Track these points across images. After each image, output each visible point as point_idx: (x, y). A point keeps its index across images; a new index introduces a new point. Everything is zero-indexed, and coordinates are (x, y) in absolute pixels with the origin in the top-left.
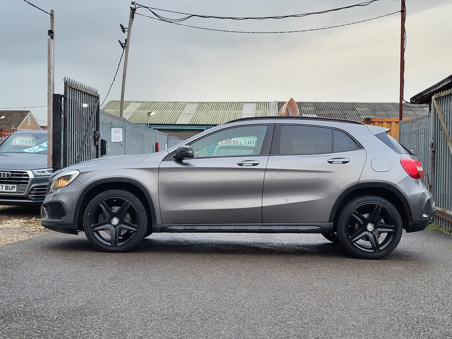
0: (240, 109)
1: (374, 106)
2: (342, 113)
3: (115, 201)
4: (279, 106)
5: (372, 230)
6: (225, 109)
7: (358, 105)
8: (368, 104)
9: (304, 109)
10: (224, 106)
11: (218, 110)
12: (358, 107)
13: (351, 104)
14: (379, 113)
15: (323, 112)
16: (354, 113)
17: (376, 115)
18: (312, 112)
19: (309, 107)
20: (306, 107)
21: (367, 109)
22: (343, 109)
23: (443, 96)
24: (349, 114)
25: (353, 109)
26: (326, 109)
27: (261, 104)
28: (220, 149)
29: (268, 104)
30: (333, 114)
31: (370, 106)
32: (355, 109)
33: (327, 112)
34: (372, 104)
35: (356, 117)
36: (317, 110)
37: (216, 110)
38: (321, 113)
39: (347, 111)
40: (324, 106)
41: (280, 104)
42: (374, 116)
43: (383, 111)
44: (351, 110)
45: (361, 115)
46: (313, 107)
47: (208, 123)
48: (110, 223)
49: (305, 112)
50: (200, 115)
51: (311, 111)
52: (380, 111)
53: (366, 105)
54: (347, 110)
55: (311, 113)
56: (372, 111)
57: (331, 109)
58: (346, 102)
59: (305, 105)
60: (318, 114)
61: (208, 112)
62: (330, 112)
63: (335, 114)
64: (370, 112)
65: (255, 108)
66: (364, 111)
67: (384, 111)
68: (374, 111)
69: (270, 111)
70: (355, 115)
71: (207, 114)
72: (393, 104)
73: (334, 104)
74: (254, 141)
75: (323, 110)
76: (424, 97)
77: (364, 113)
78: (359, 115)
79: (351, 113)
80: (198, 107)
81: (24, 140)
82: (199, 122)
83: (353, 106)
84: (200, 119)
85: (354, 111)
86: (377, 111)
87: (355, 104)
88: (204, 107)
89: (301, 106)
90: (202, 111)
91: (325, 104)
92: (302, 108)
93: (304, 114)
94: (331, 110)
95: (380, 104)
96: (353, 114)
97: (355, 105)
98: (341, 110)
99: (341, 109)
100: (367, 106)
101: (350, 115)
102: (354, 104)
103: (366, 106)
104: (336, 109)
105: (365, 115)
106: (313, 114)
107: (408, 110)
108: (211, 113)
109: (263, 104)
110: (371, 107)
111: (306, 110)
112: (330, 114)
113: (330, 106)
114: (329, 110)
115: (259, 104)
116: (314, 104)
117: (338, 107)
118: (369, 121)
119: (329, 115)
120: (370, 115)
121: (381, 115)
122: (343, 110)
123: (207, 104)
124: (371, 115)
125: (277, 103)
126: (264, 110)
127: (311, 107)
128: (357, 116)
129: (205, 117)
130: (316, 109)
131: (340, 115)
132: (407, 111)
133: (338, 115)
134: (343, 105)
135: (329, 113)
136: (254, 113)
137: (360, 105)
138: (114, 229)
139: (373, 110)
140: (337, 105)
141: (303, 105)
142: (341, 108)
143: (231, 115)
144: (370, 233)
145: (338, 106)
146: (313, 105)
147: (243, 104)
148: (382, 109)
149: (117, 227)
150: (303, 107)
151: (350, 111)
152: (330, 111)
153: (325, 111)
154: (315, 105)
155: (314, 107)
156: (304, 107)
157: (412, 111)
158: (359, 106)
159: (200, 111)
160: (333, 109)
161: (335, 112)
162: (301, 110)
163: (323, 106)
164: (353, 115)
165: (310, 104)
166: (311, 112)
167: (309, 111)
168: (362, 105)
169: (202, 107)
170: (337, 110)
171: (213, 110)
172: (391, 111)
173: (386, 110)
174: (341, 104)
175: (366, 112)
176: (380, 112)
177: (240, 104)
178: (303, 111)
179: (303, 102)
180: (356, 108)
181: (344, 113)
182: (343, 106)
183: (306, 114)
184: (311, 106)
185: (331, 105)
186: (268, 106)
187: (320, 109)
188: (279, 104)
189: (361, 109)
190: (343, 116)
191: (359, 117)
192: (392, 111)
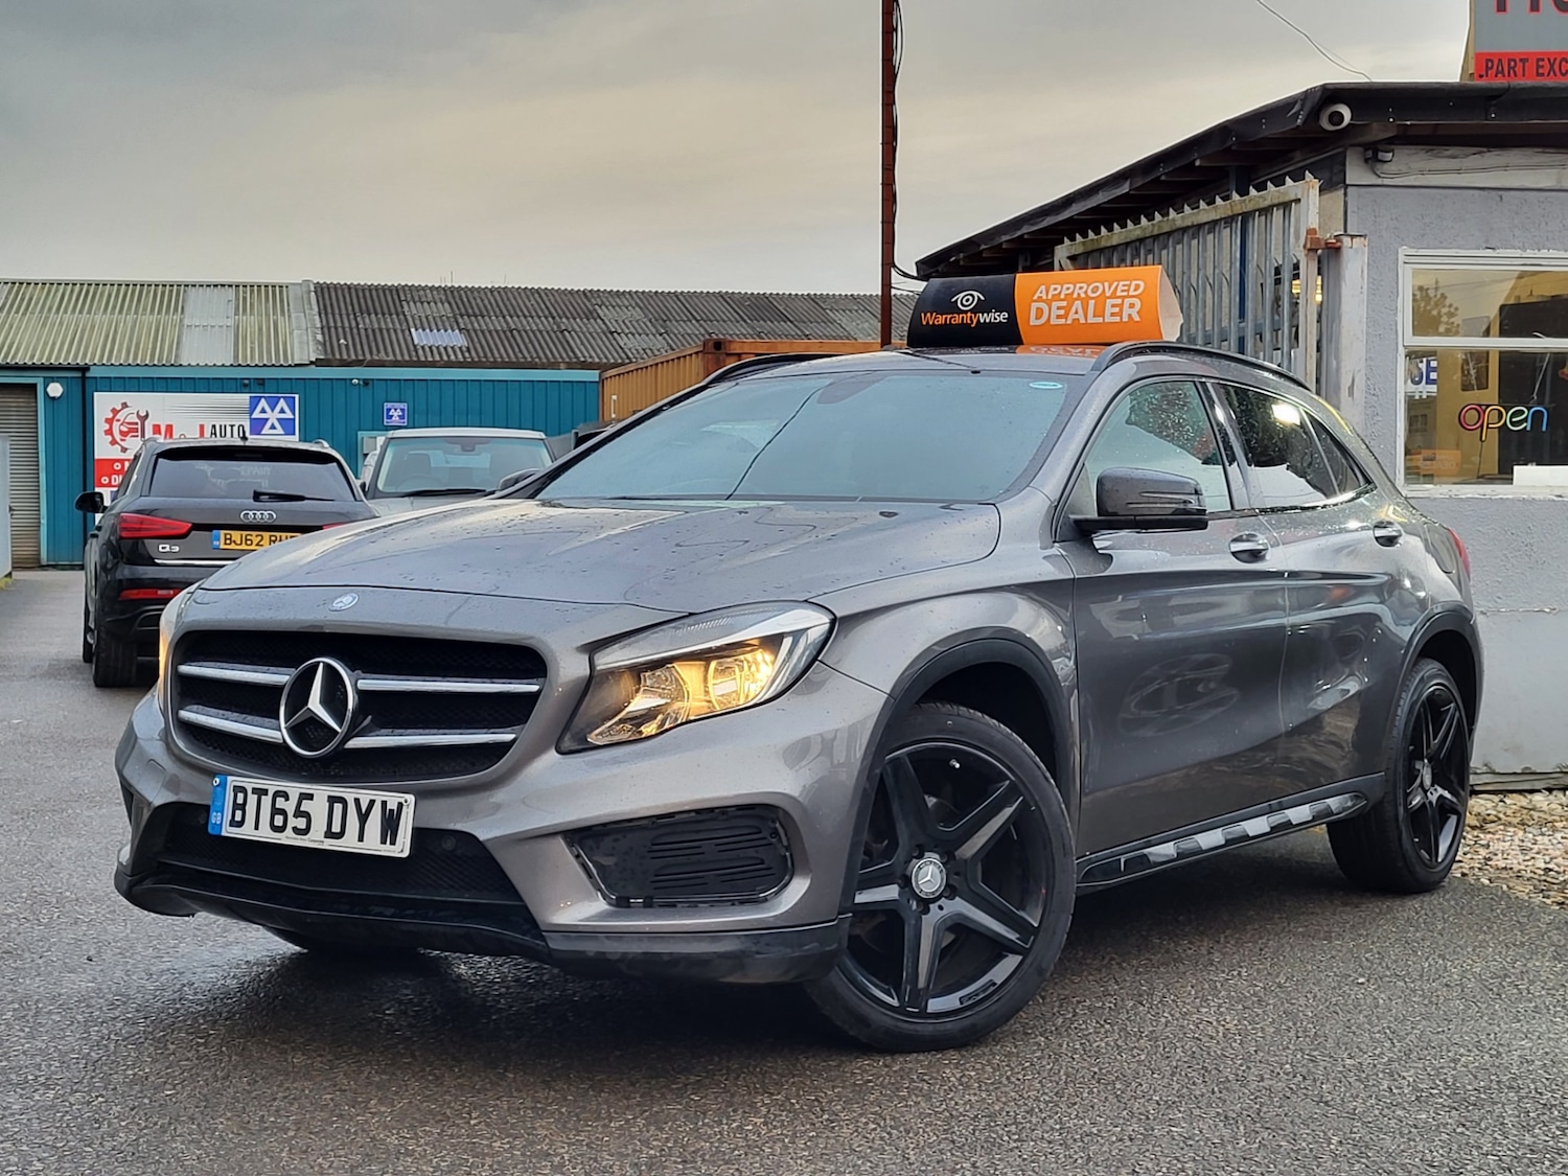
0: (175, 309)
1: (660, 304)
2: (552, 329)
4: (323, 310)
6: (114, 308)
7: (604, 300)
8: (638, 296)
9: (414, 312)
10: (110, 296)
11: (90, 313)
12: (607, 307)
13: (579, 295)
14: (681, 330)
15: (485, 322)
16: (595, 326)
17: (672, 335)
18: (443, 322)
19: (432, 304)
20: (422, 303)
21: (637, 314)
22: (555, 315)
24: (578, 330)
25: (591, 315)
26: (495, 312)
27: (252, 292)
30: (519, 332)
31: (647, 303)
32: (595, 315)
33: (499, 322)
34: (651, 297)
35: (603, 342)
36: (462, 316)
38: (476, 325)
39: (568, 318)
40: (486, 302)
41: (325, 290)
42: (664, 338)
43: (694, 322)
44: (583, 316)
45: (619, 334)
46: (446, 305)
47: (53, 361)
49: (418, 322)
50: (18, 328)
51: (440, 317)
52: (684, 321)
53: (632, 298)
54: (569, 315)
55: (441, 327)
56: (656, 320)
57: (512, 312)
58: (563, 288)
59: (417, 298)
60: (468, 331)
62: (507, 323)
63: (526, 332)
64: (649, 324)
65: (233, 307)
66: (626, 321)
67: (698, 321)
68: (661, 322)
69: (289, 316)
70: (598, 334)
71: (45, 325)
72: (722, 296)
73: (519, 293)
75: (483, 317)
77: (628, 328)
78: (612, 333)
79: (585, 329)
80: (7, 298)
82: (14, 358)
83: (588, 304)
84: (20, 344)
85: (592, 320)
86: (670, 321)
87: (595, 295)
88: (31, 299)
89: (400, 301)
90: (24, 315)
91: (489, 294)
92: (406, 309)
93: (417, 330)
94: (511, 317)
95: (680, 297)
96: (592, 330)
97: (593, 300)
98: (546, 318)
99: (547, 313)
100: (636, 303)
101: (581, 335)
102: (589, 294)
103: (634, 305)
104: (529, 312)
105: (633, 335)
106: (450, 331)
107: (776, 320)
108: (62, 324)
109: (259, 292)
110: (650, 307)
111: (423, 315)
112: (511, 331)
113: (508, 303)
114: (504, 317)
115: (245, 293)
116: (448, 292)
117: (536, 305)
119: (504, 332)
120: (651, 336)
121: (689, 335)
122: (553, 318)
123: (43, 288)
124: (654, 335)
125: (313, 290)
126: (268, 315)
127: (440, 305)
128: (604, 338)
129: (39, 339)
130: (457, 312)
131: (544, 333)
132: (772, 322)
133: (537, 333)
134: (551, 297)
135: (504, 325)
136: (231, 322)
137: (611, 299)
139: (656, 315)
140: (532, 298)
141: (409, 296)
142: (547, 308)
143: (140, 329)
145: (533, 302)
146: (444, 298)
147: (184, 291)
148: (688, 314)
150: (408, 303)
151: (578, 320)
152: (508, 318)
153: (490, 317)
154: (454, 298)
155: (450, 303)
156: (415, 303)
157: (789, 323)
158: (608, 304)
159: (16, 312)
160: (520, 314)
161: (528, 323)
162: (405, 316)
163: (482, 301)
164: (590, 334)
165: (435, 292)
166: (440, 323)
167: (434, 318)
168: (618, 300)
170: (532, 317)
172: (721, 322)
173: (702, 319)
174: (546, 294)
175: (634, 323)
176: (681, 323)
177: (172, 291)
178: (412, 317)
179: (409, 284)
180: (599, 311)
181: (559, 327)
182: (553, 301)
183: (424, 330)
184: (438, 300)
185: (508, 299)
187: (470, 311)
188: (320, 294)
189: (618, 313)
190: (557, 337)
191: (614, 342)
192: (725, 321)
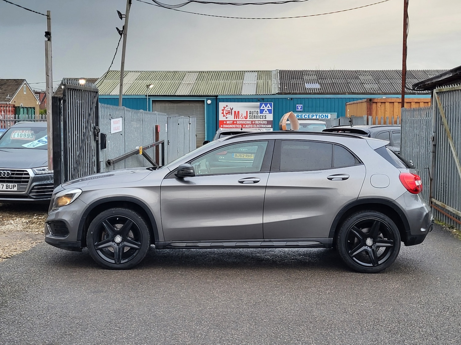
0: (241, 79)
1: (378, 74)
2: (345, 82)
3: (117, 219)
4: (281, 75)
5: (371, 245)
6: (225, 78)
7: (361, 73)
8: (371, 72)
9: (306, 78)
10: (224, 75)
11: (219, 80)
12: (362, 76)
13: (354, 72)
14: (383, 82)
15: (326, 80)
16: (358, 81)
17: (380, 84)
18: (314, 81)
19: (312, 75)
20: (309, 75)
21: (370, 77)
22: (346, 78)
23: (444, 91)
24: (353, 82)
25: (357, 78)
26: (329, 78)
27: (262, 73)
28: (221, 135)
29: (270, 73)
30: (335, 84)
31: (374, 74)
32: (358, 78)
33: (330, 81)
34: (375, 72)
35: (360, 87)
36: (320, 79)
37: (216, 80)
38: (323, 82)
39: (350, 79)
40: (327, 75)
41: (282, 72)
42: (378, 85)
43: (387, 79)
44: (354, 78)
45: (364, 84)
46: (316, 76)
47: (209, 94)
48: (113, 241)
49: (307, 81)
50: (200, 85)
51: (314, 79)
52: (384, 79)
53: (370, 72)
54: (350, 78)
55: (313, 82)
56: (376, 79)
57: (334, 77)
58: (349, 70)
59: (307, 74)
60: (321, 83)
61: (208, 82)
62: (332, 81)
63: (337, 83)
64: (374, 80)
65: (256, 77)
66: (367, 80)
67: (388, 79)
68: (377, 80)
69: (272, 80)
70: (358, 84)
71: (207, 84)
72: (396, 71)
73: (337, 72)
74: (255, 111)
75: (326, 79)
76: (426, 85)
77: (367, 82)
78: (362, 83)
79: (355, 82)
80: (198, 76)
81: (23, 134)
82: (199, 93)
83: (356, 74)
84: (201, 89)
85: (357, 80)
86: (380, 79)
87: (359, 72)
88: (204, 76)
89: (303, 75)
90: (202, 81)
91: (328, 72)
92: (304, 77)
93: (306, 83)
94: (334, 79)
95: (384, 72)
96: (357, 83)
97: (358, 73)
98: (344, 79)
99: (344, 77)
100: (371, 74)
101: (353, 84)
102: (357, 72)
103: (370, 74)
104: (339, 77)
105: (369, 84)
106: (316, 84)
107: (412, 78)
108: (211, 83)
109: (264, 73)
110: (374, 75)
111: (309, 79)
112: (333, 83)
113: (333, 75)
114: (332, 79)
115: (260, 73)
116: (316, 72)
117: (341, 75)
118: (372, 101)
119: (331, 84)
120: (374, 84)
121: (385, 84)
122: (346, 79)
123: (207, 73)
124: (375, 84)
125: (278, 72)
126: (266, 80)
127: (314, 76)
128: (360, 85)
129: (206, 88)
130: (319, 78)
131: (343, 84)
132: (411, 79)
133: (341, 84)
134: (346, 73)
135: (331, 81)
136: (256, 82)
137: (363, 73)
138: (118, 246)
139: (376, 78)
140: (340, 73)
141: (305, 73)
142: (344, 76)
143: (232, 84)
144: (369, 247)
145: (340, 74)
146: (315, 74)
147: (244, 73)
148: (386, 77)
149: (120, 244)
150: (305, 75)
151: (353, 79)
152: (333, 79)
153: (328, 79)
154: (318, 73)
155: (317, 75)
156: (307, 75)
157: (416, 79)
158: (362, 74)
159: (200, 80)
160: (336, 78)
161: (338, 80)
162: (304, 79)
163: (326, 74)
164: (356, 84)
165: (313, 72)
166: (313, 81)
167: (312, 80)
168: (365, 73)
169: (202, 76)
170: (340, 79)
171: (214, 80)
172: (395, 79)
173: (390, 79)
174: (344, 72)
175: (369, 80)
176: (383, 80)
177: (241, 73)
178: (306, 80)
179: (306, 70)
180: (359, 77)
181: (347, 82)
182: (346, 74)
183: (308, 83)
184: (313, 74)
185: (333, 74)
186: (270, 75)
187: (322, 78)
188: (280, 73)
189: (365, 77)
190: (346, 85)
191: (363, 86)
192: (396, 79)
